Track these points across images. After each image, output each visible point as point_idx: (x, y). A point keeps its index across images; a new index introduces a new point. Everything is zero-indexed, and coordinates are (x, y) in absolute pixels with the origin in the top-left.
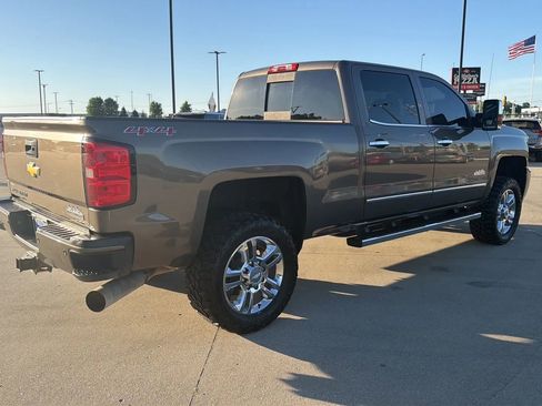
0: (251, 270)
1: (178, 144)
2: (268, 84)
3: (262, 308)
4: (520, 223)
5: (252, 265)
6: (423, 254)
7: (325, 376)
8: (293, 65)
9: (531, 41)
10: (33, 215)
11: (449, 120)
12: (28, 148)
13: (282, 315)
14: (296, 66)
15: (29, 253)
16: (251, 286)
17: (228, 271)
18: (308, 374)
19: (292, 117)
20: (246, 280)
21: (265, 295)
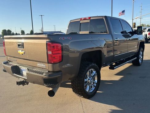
0: (90, 79)
1: (74, 42)
2: (80, 23)
3: (93, 90)
4: (143, 59)
5: (90, 78)
6: (122, 70)
7: (120, 109)
8: (89, 17)
9: (123, 12)
10: (20, 67)
11: (127, 32)
12: (19, 45)
13: (98, 92)
14: (90, 18)
15: (21, 79)
16: (90, 84)
17: (85, 80)
18: (115, 109)
19: (89, 33)
20: (89, 82)
21: (93, 86)
